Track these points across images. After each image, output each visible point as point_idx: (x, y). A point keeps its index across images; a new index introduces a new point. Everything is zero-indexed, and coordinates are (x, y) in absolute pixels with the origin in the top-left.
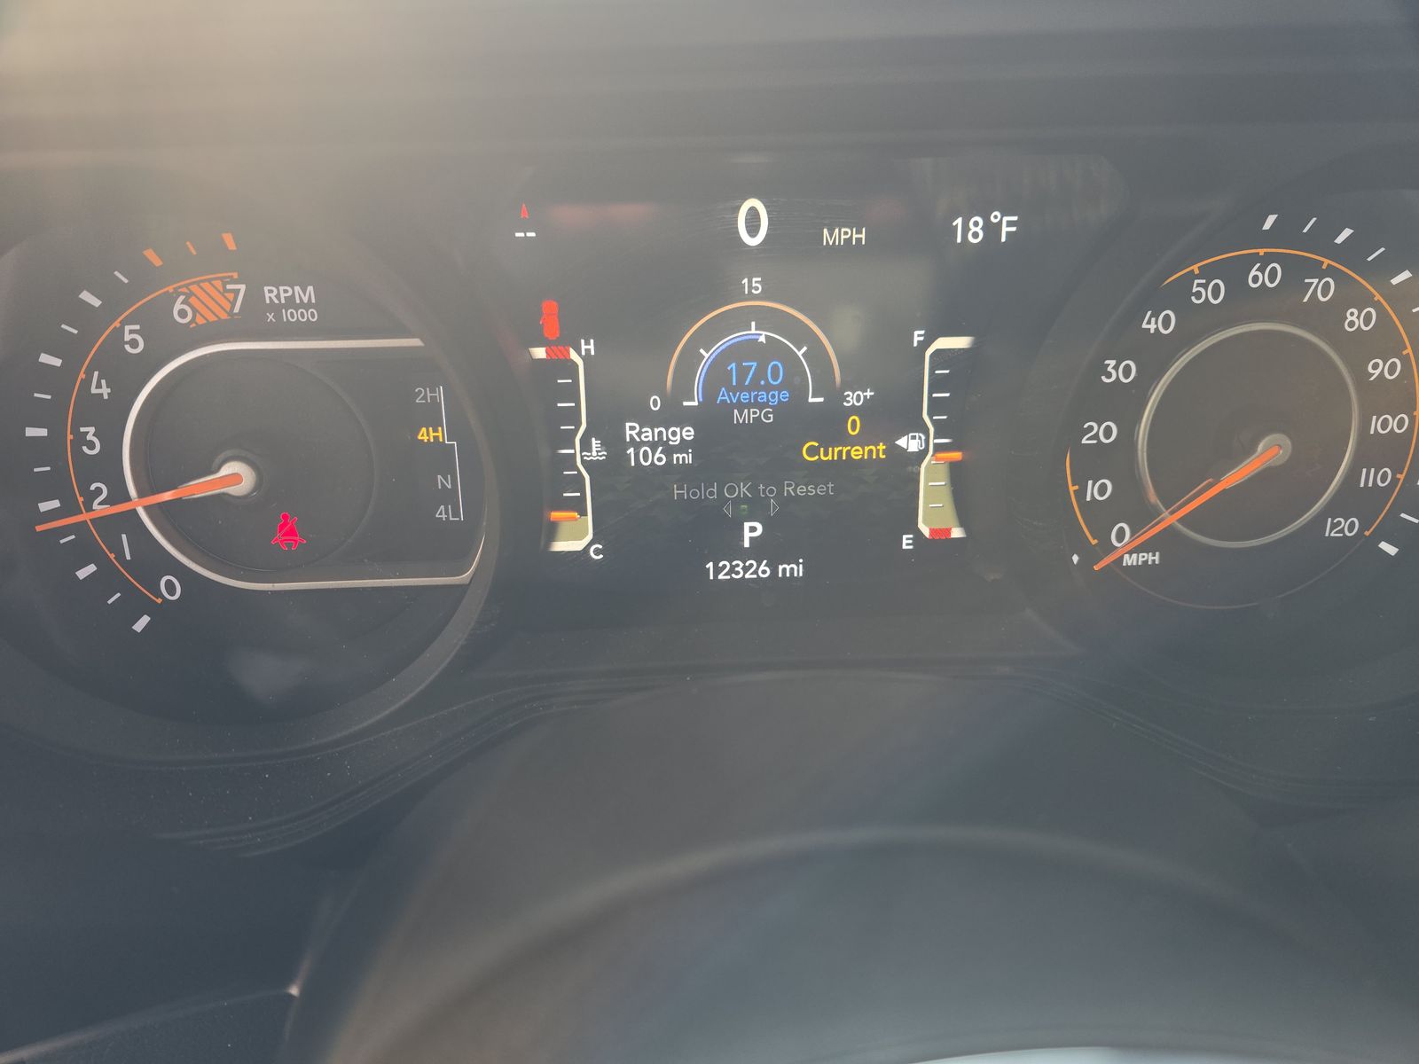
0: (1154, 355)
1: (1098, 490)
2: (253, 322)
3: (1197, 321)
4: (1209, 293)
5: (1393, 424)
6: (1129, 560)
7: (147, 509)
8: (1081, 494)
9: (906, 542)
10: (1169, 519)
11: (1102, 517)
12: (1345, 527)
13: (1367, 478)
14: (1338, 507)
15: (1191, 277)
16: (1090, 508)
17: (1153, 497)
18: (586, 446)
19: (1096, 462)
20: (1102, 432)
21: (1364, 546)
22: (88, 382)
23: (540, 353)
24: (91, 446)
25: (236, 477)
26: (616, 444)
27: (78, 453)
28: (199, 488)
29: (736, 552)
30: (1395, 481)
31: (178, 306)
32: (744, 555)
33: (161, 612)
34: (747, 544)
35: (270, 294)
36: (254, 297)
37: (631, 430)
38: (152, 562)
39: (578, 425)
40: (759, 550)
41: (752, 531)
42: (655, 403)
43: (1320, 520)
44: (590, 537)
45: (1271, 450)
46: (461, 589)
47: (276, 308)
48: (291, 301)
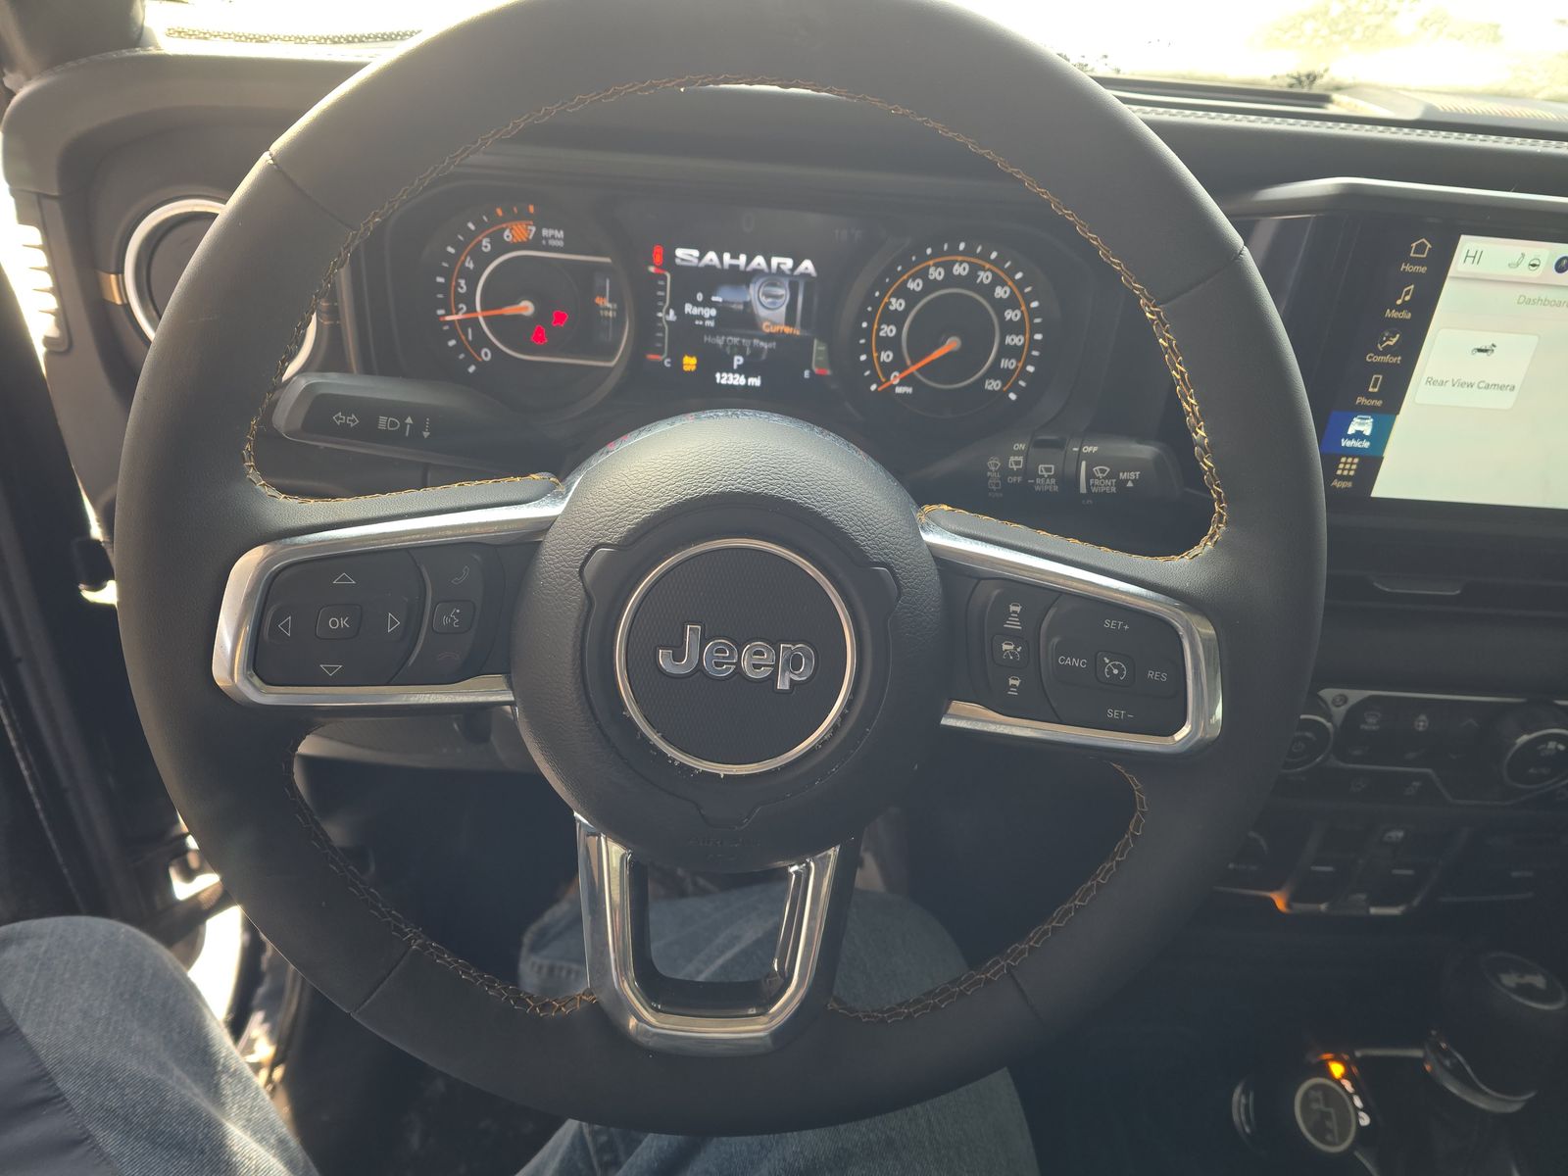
0: (911, 298)
1: (887, 356)
2: (536, 243)
3: (930, 286)
4: (937, 274)
5: (1016, 340)
6: (899, 390)
7: (485, 318)
8: (879, 357)
9: (807, 374)
10: (913, 369)
11: (888, 369)
12: (993, 385)
13: (1005, 363)
14: (995, 372)
15: (929, 267)
16: (883, 364)
17: (908, 362)
18: (668, 313)
19: (885, 344)
20: (889, 331)
21: (1002, 395)
22: (464, 261)
23: (652, 269)
24: (462, 288)
25: (527, 307)
26: (680, 312)
27: (456, 291)
28: (509, 311)
29: (729, 369)
30: (1017, 367)
31: (507, 233)
32: (734, 372)
33: (481, 365)
34: (735, 367)
35: (545, 232)
36: (538, 233)
37: (688, 308)
38: (481, 341)
39: (665, 302)
40: (741, 370)
41: (738, 360)
42: (700, 297)
43: (982, 381)
44: (665, 355)
45: (953, 344)
46: (611, 369)
47: (546, 239)
48: (553, 237)
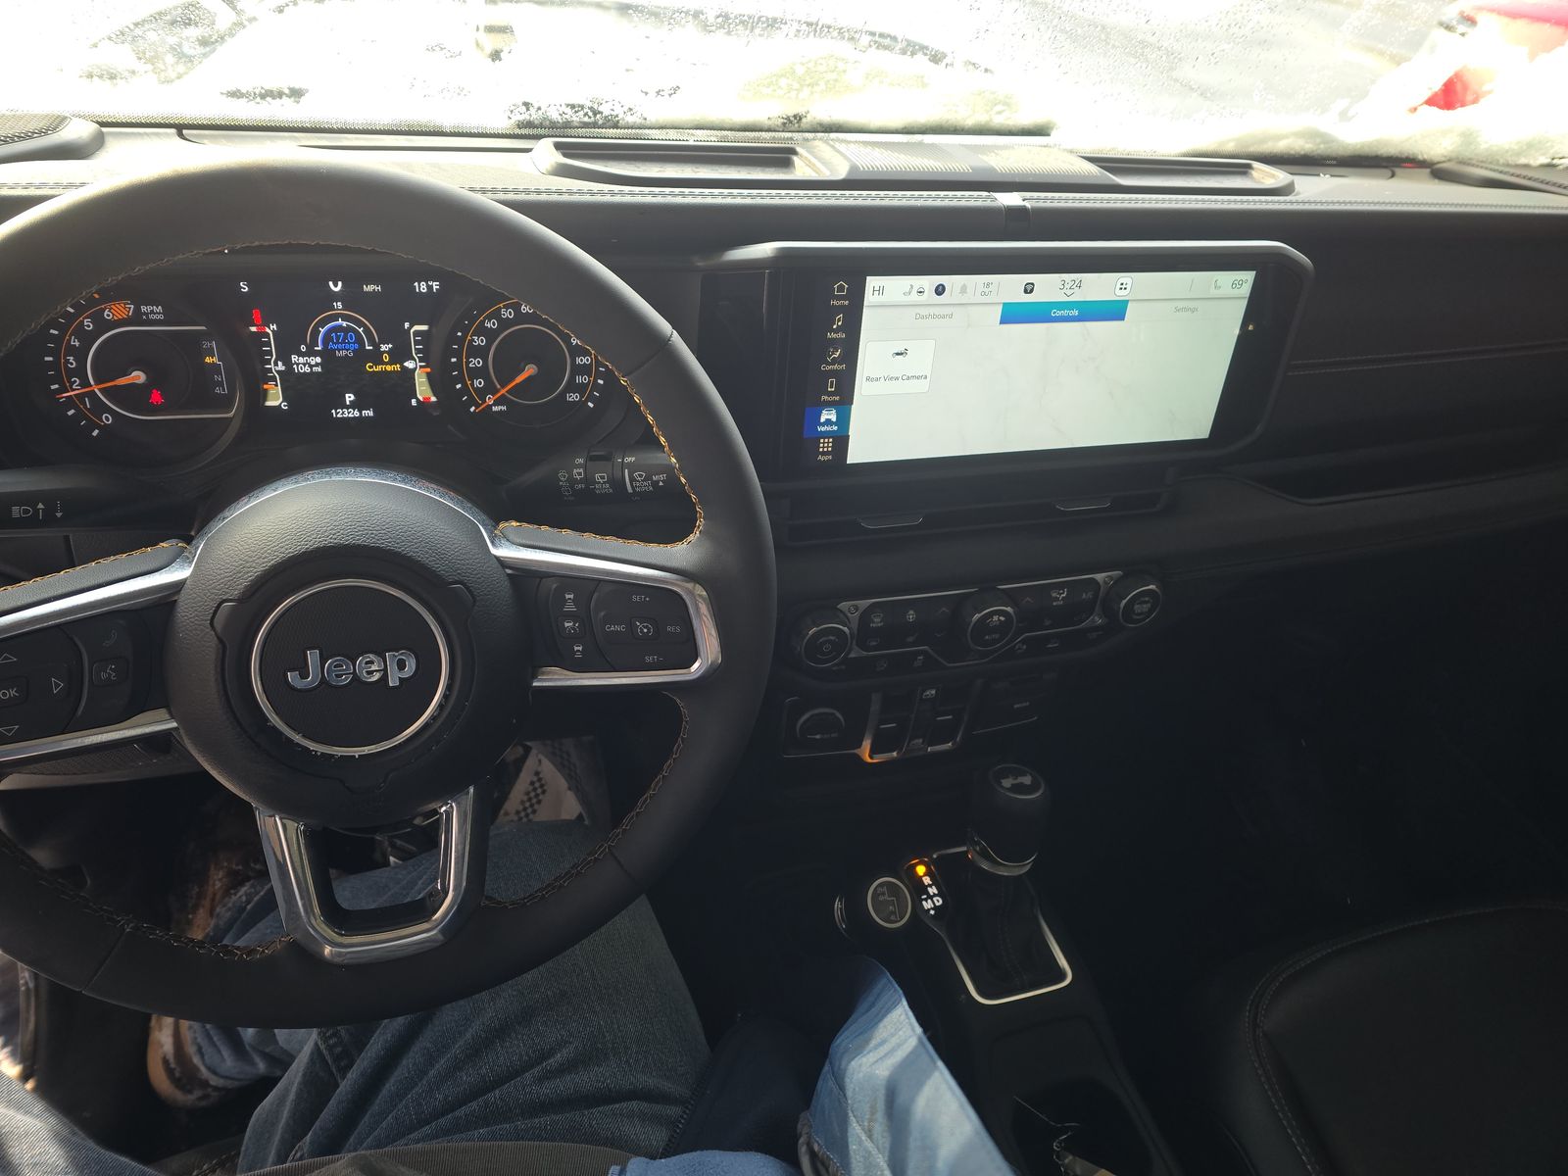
0: (491, 335)
1: (479, 383)
2: (137, 318)
3: (505, 324)
4: (508, 314)
5: (585, 360)
6: (495, 409)
7: (100, 390)
8: (472, 384)
9: (414, 402)
10: (503, 391)
11: (482, 393)
12: (573, 397)
13: (579, 379)
14: (572, 387)
15: (500, 308)
16: (477, 390)
17: (499, 387)
18: (276, 364)
19: (475, 373)
20: (476, 362)
21: (582, 404)
22: (69, 340)
23: (253, 329)
24: (72, 364)
25: (138, 377)
26: (288, 363)
27: (66, 367)
28: (122, 381)
29: (344, 406)
30: (589, 381)
31: (106, 312)
32: (348, 407)
33: (103, 428)
34: (348, 403)
35: (144, 309)
36: (137, 310)
37: (294, 358)
38: (99, 408)
39: (272, 356)
40: (353, 405)
41: (349, 398)
42: (303, 348)
43: (563, 394)
44: (281, 399)
45: (530, 370)
46: (231, 419)
47: (146, 314)
48: (152, 312)
